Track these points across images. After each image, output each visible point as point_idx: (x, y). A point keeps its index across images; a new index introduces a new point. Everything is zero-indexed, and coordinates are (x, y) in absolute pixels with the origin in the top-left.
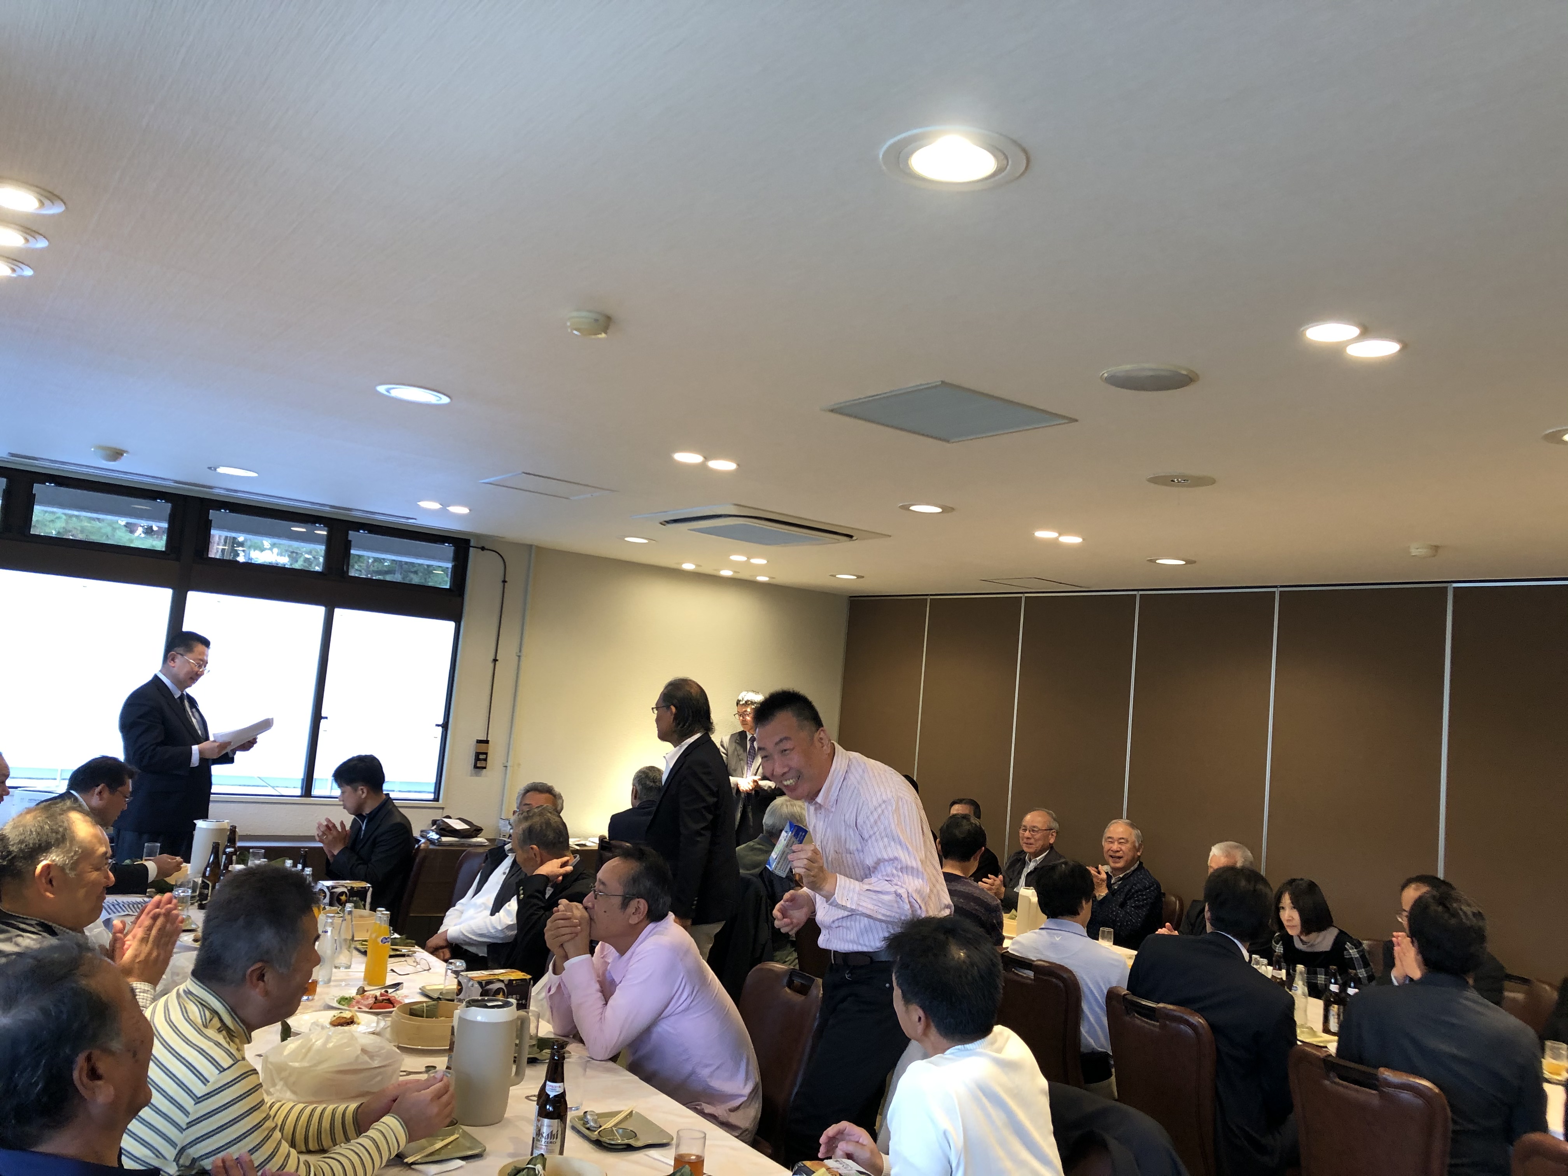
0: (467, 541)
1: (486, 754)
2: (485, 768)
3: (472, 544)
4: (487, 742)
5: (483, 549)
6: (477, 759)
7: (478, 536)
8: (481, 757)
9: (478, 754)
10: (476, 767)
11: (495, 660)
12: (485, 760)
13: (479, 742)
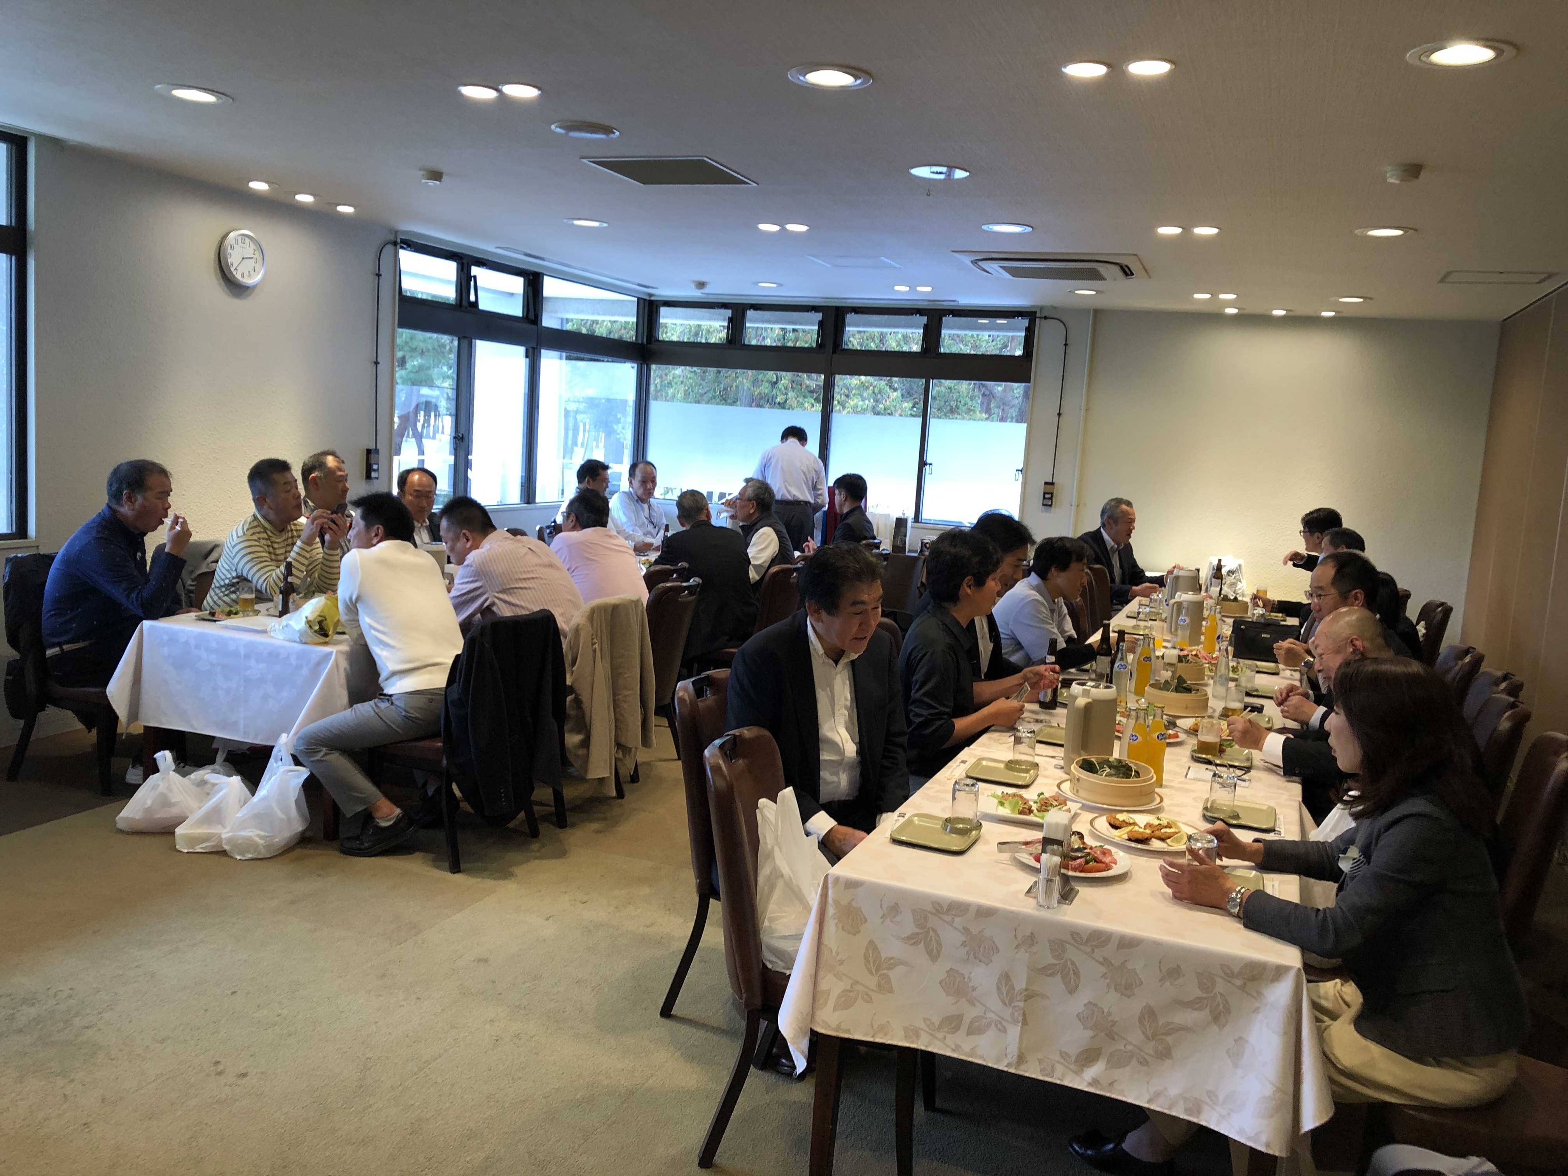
0: (1035, 312)
1: (1052, 494)
2: (1051, 505)
3: (1038, 315)
4: (1052, 484)
5: (1046, 318)
6: (1044, 498)
7: (1042, 308)
8: (1047, 496)
9: (1045, 494)
10: (1043, 505)
11: (1059, 414)
12: (1051, 498)
13: (1046, 483)
